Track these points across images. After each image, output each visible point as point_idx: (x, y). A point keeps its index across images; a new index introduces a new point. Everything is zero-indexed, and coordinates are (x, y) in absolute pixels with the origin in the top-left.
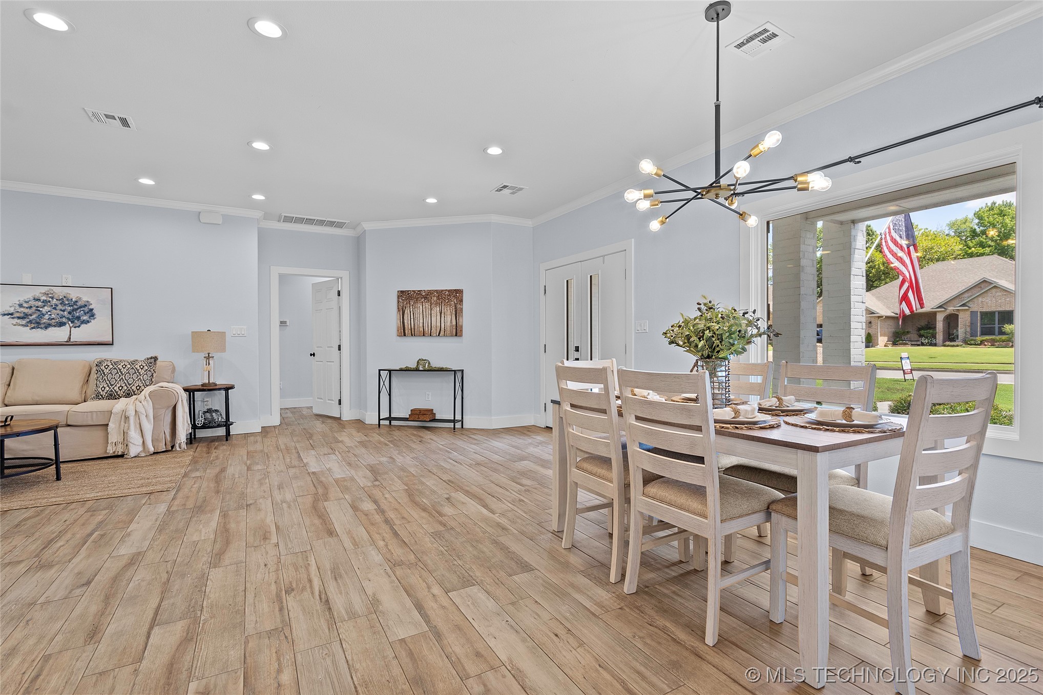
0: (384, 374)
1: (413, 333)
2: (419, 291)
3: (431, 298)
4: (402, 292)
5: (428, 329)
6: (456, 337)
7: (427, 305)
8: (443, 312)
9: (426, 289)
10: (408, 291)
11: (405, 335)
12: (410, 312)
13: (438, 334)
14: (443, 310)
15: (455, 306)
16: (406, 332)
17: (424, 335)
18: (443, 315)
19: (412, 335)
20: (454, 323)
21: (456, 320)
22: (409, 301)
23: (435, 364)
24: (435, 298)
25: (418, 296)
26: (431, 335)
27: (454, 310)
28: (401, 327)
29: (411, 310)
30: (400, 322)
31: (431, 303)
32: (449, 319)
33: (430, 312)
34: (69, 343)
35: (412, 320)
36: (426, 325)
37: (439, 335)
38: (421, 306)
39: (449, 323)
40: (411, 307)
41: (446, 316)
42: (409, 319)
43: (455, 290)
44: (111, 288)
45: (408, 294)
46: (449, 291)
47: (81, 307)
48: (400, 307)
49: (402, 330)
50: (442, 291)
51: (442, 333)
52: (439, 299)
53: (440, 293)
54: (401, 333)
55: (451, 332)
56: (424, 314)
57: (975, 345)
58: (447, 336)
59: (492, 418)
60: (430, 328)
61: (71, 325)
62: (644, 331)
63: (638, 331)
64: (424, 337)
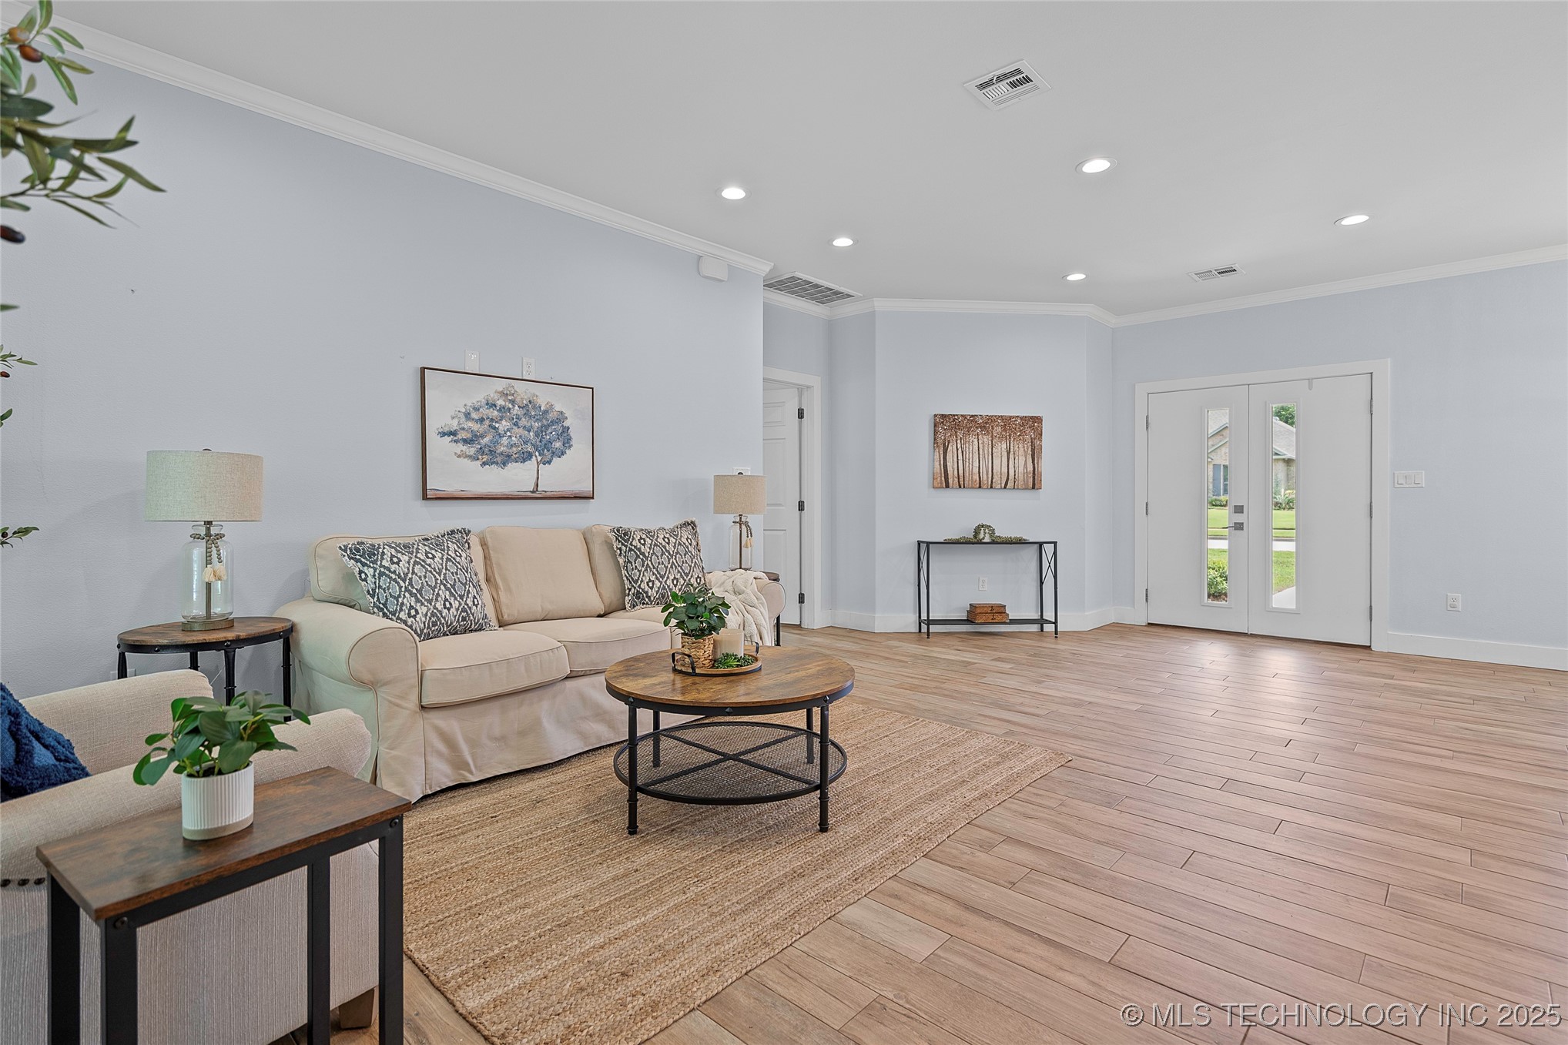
0: (923, 547)
1: (962, 483)
2: (972, 416)
3: (993, 428)
4: (943, 416)
5: (988, 478)
6: (1033, 490)
7: (986, 439)
8: (1012, 450)
9: (984, 414)
10: (954, 415)
11: (947, 486)
12: (957, 449)
13: (1003, 486)
14: (1012, 448)
15: (1032, 442)
16: (950, 481)
17: (980, 487)
18: (1011, 456)
19: (960, 487)
20: (1030, 468)
21: (1034, 464)
22: (956, 432)
23: (1002, 532)
24: (999, 429)
25: (971, 425)
26: (991, 487)
27: (1030, 449)
28: (941, 474)
29: (959, 446)
30: (940, 465)
31: (992, 437)
32: (1022, 463)
33: (990, 450)
34: (535, 496)
35: (960, 462)
36: (983, 470)
37: (1005, 488)
38: (976, 441)
39: (1021, 469)
40: (959, 441)
41: (1017, 458)
42: (955, 459)
43: (1032, 417)
44: (593, 389)
45: (954, 420)
46: (1022, 418)
47: (553, 423)
48: (940, 441)
49: (943, 479)
50: (1011, 417)
51: (1010, 484)
52: (1005, 430)
53: (1007, 422)
54: (941, 483)
55: (1026, 482)
56: (981, 453)
57: (1221, 506)
58: (1018, 489)
59: (1086, 613)
60: (990, 476)
61: (539, 458)
62: (1415, 486)
63: (1402, 486)
64: (980, 489)
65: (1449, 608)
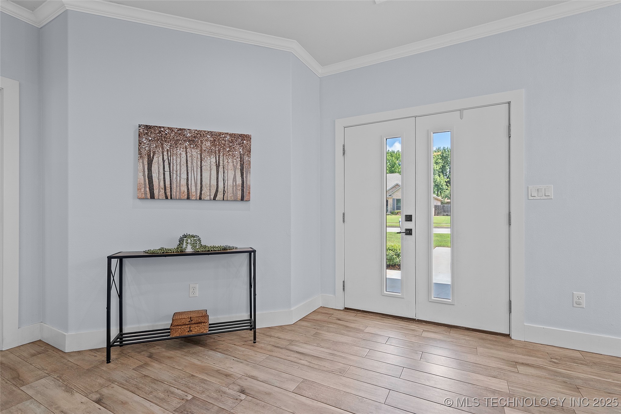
0: (114, 262)
1: (169, 194)
2: (180, 129)
3: (202, 143)
4: (148, 127)
5: (196, 189)
6: (242, 202)
7: (195, 153)
8: (221, 164)
9: (193, 128)
10: (160, 127)
11: (152, 197)
12: (164, 161)
13: (212, 197)
14: (221, 162)
15: (241, 158)
16: (156, 192)
17: (188, 198)
18: (221, 170)
19: (167, 198)
20: (239, 181)
21: (242, 178)
22: (162, 144)
23: (208, 242)
24: (208, 144)
25: (178, 138)
26: (200, 199)
27: (239, 164)
28: (145, 184)
29: (166, 157)
30: (144, 175)
31: (201, 150)
32: (231, 174)
33: (199, 163)
35: (167, 174)
36: (192, 183)
37: (214, 199)
38: (184, 154)
39: (230, 182)
40: (165, 153)
41: (226, 171)
42: (162, 171)
43: (241, 135)
45: (160, 132)
46: (231, 135)
48: (144, 152)
49: (148, 189)
50: (220, 134)
51: (220, 196)
52: (215, 145)
53: (216, 137)
54: (146, 194)
55: (234, 194)
56: (189, 165)
58: (227, 200)
59: (292, 309)
60: (199, 187)
62: (546, 198)
63: (534, 198)
64: (188, 201)
65: (575, 305)
